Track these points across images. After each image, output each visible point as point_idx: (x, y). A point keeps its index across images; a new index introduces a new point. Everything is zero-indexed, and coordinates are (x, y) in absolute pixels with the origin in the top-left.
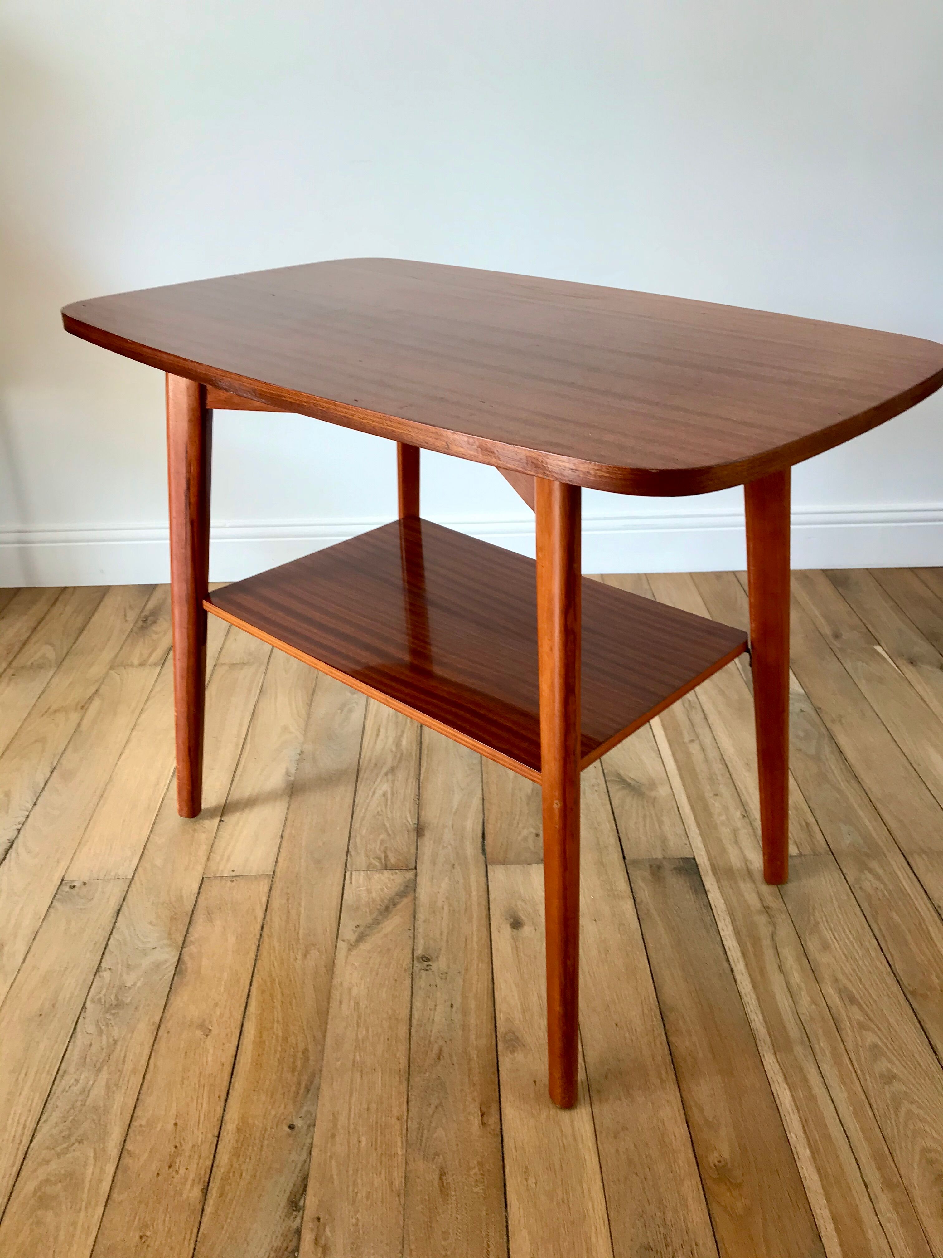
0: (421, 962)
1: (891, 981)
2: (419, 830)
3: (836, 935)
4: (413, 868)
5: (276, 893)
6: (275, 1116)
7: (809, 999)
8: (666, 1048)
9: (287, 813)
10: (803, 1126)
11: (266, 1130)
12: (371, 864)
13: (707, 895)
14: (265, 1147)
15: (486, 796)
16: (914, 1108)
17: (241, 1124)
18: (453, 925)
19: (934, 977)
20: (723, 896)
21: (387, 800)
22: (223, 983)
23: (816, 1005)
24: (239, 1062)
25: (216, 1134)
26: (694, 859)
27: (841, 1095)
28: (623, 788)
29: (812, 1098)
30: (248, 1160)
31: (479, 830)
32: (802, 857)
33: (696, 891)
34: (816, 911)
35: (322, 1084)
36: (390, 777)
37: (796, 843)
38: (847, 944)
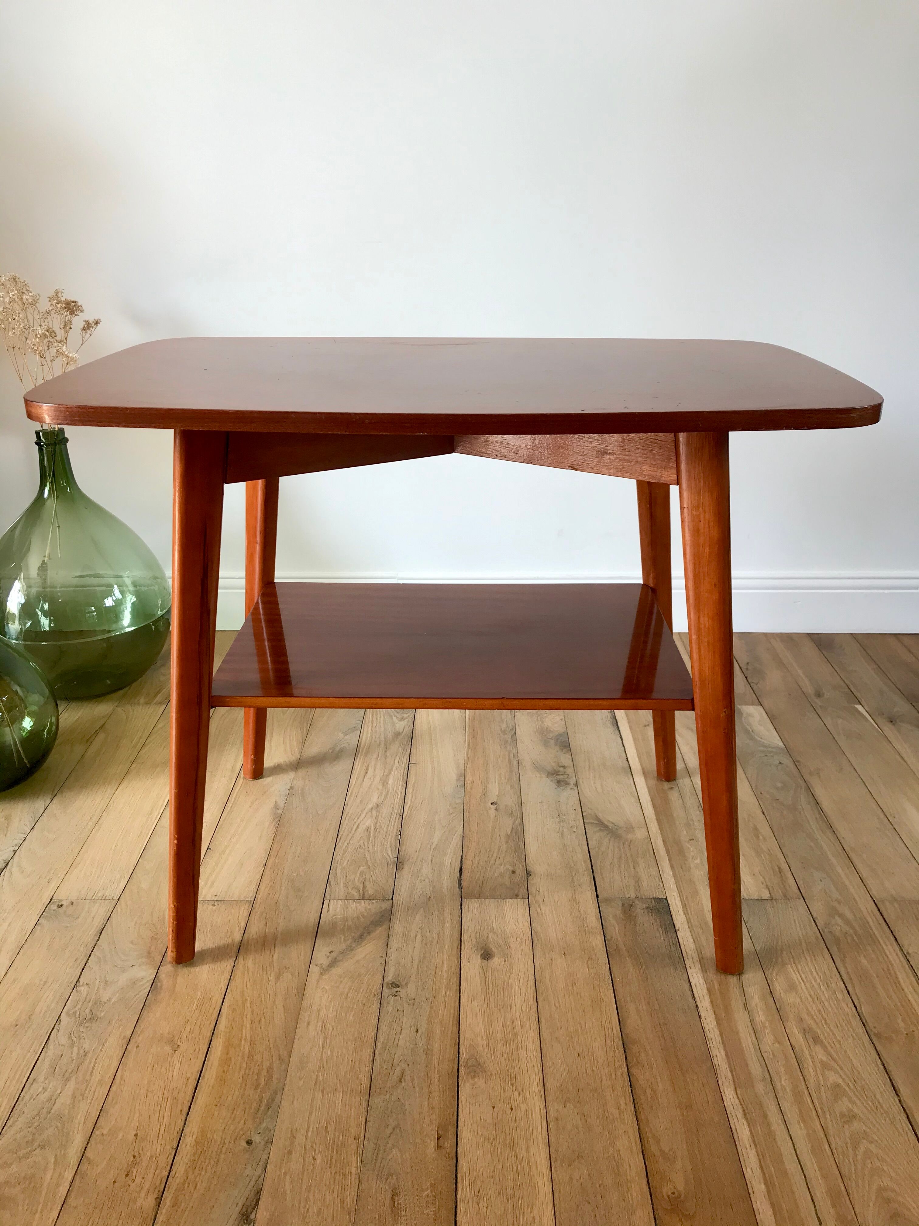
0: (389, 988)
1: (856, 1023)
2: (399, 864)
3: (803, 976)
5: (254, 918)
6: (234, 1132)
7: (772, 1037)
8: (627, 1079)
9: (273, 844)
10: (760, 1162)
11: (224, 1144)
12: (349, 893)
13: (676, 933)
14: (221, 1161)
15: (467, 832)
16: (872, 1147)
17: (200, 1138)
19: (900, 1021)
20: (692, 935)
22: (196, 1001)
23: (779, 1043)
24: (204, 1077)
25: (175, 1146)
26: (666, 899)
27: (799, 1131)
28: (600, 830)
29: (770, 1134)
30: (203, 1173)
31: (456, 865)
32: (773, 900)
33: (666, 929)
34: (785, 953)
35: (283, 1102)
36: (374, 813)
37: (767, 887)
38: (813, 986)
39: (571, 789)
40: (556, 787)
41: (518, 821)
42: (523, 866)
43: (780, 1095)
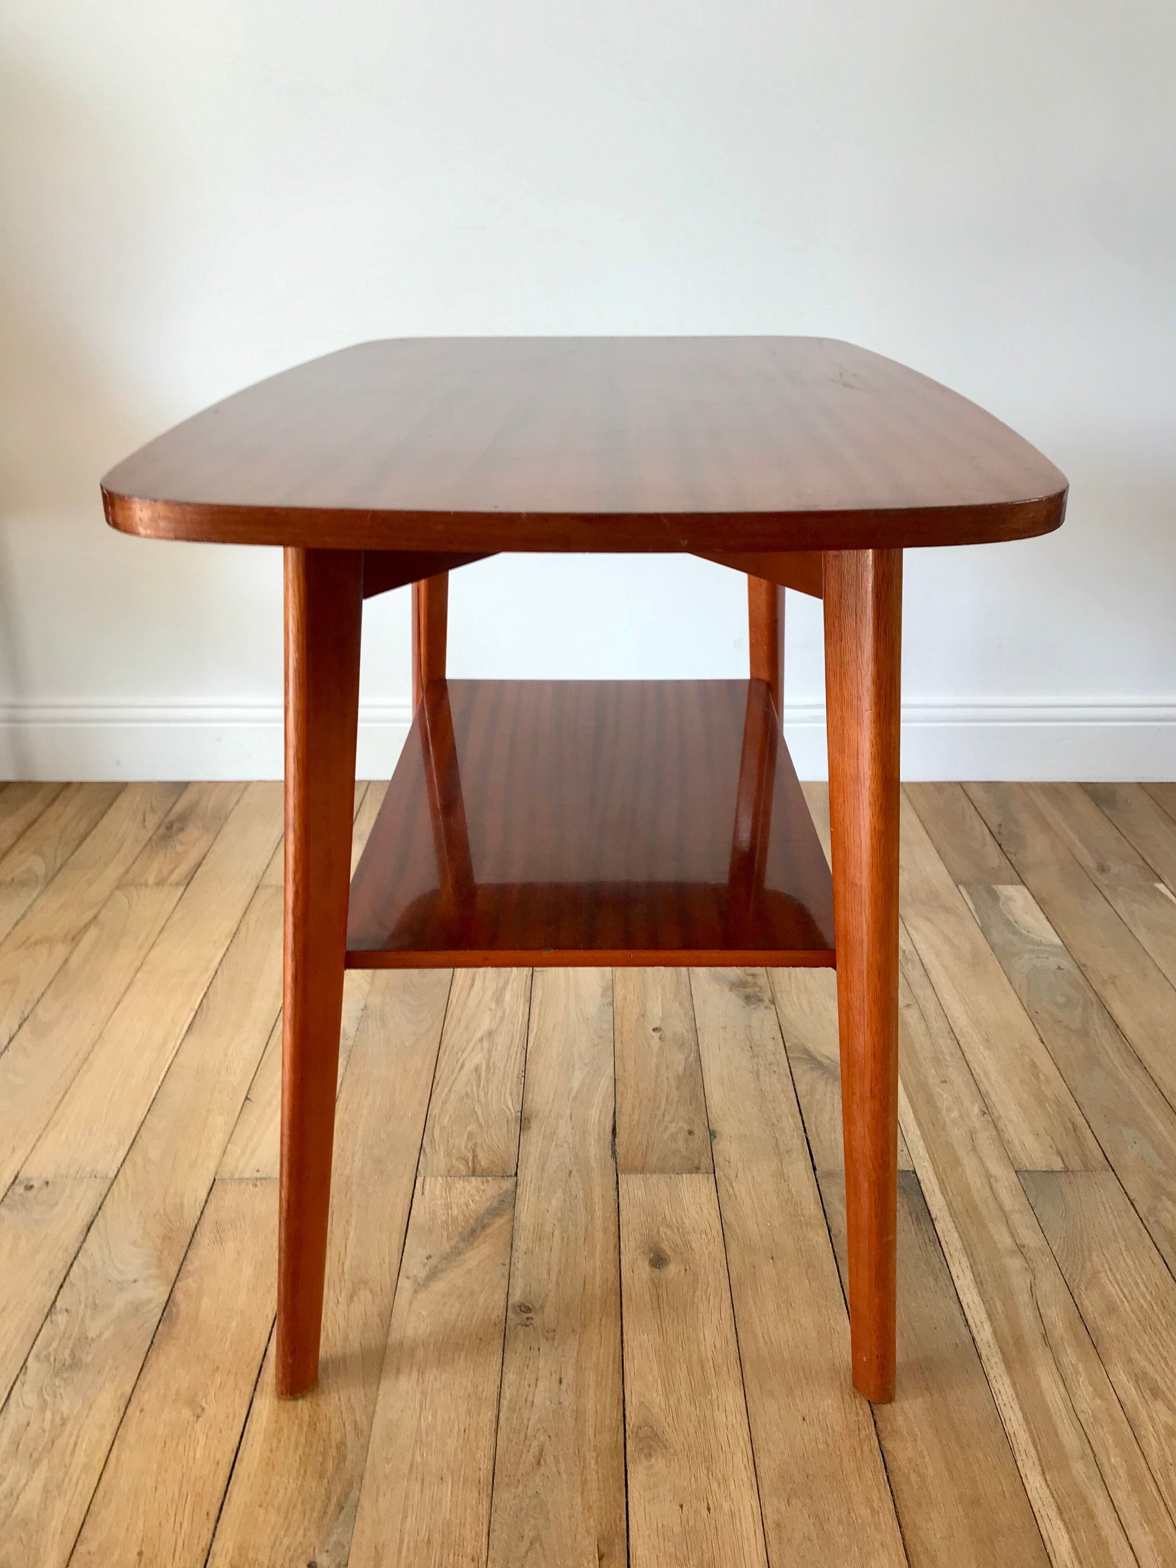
2: (524, 1121)
3: (1126, 1292)
4: (513, 1174)
6: (288, 1549)
7: (1090, 1388)
8: (879, 1458)
13: (933, 1224)
15: (619, 1073)
18: (567, 1259)
20: (957, 1228)
21: (479, 1077)
26: (914, 1172)
28: (812, 1069)
29: (1102, 1543)
31: (607, 1123)
32: (1070, 1173)
33: (918, 1219)
34: (1094, 1254)
35: (362, 1499)
36: (485, 1043)
37: (1059, 1153)
38: (1142, 1307)
39: (766, 1007)
40: (744, 1004)
41: (692, 1058)
42: (704, 1124)
43: (1109, 1480)
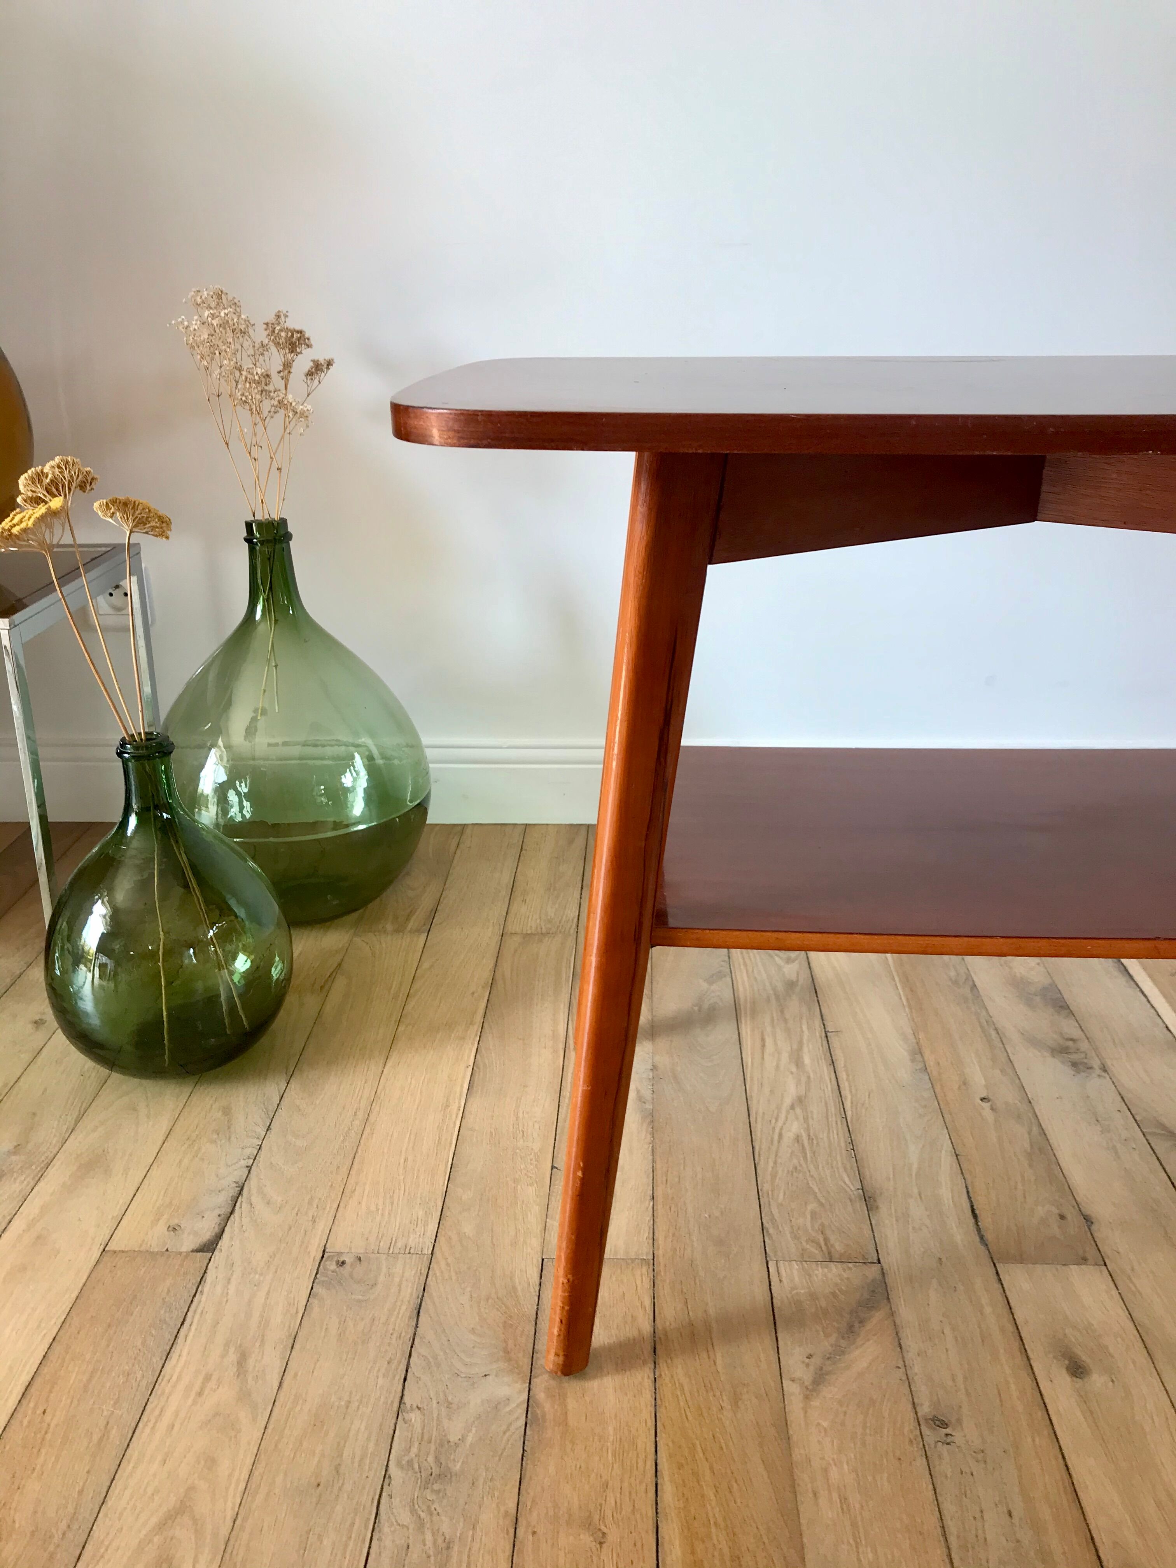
0: (930, 1427)
2: (868, 1200)
4: (876, 1261)
9: (653, 1161)
12: (804, 1250)
15: (959, 1148)
18: (968, 1364)
21: (804, 1149)
22: (609, 1444)
31: (963, 1203)
39: (1100, 1076)
40: (1073, 1072)
41: (1035, 1132)
42: (1074, 1207)
